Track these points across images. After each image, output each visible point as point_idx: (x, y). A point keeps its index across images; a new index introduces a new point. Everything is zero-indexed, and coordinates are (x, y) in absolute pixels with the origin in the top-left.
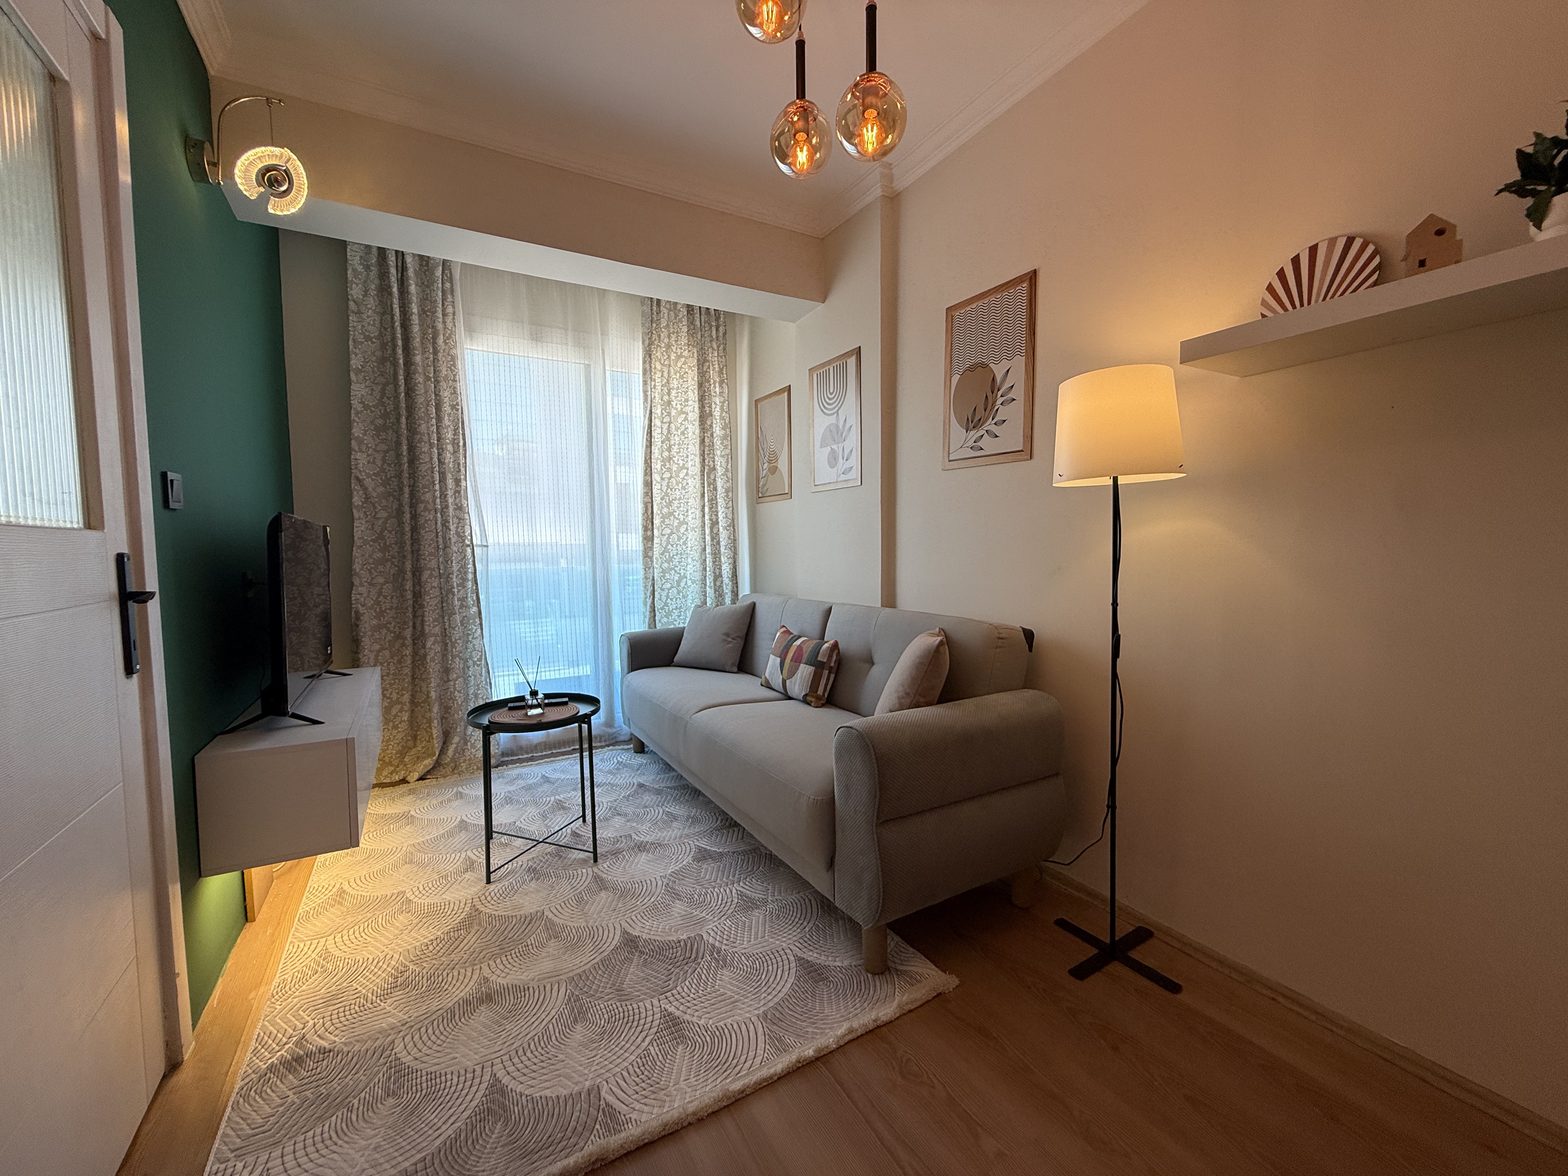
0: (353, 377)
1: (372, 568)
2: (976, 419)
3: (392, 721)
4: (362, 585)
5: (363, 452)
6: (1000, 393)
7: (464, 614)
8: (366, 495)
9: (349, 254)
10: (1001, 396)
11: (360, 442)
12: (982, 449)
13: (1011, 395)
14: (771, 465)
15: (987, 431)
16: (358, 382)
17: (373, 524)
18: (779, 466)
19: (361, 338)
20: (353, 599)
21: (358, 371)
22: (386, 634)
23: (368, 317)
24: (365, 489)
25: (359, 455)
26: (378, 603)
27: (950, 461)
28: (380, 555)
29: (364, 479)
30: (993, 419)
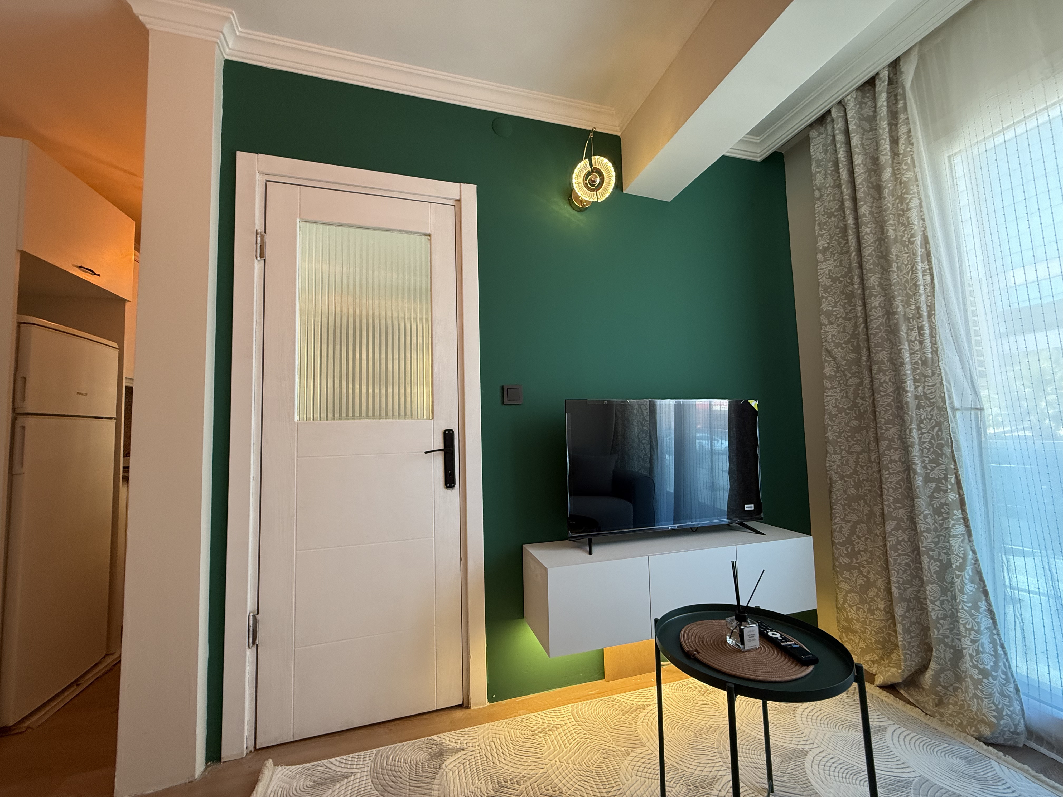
0: (820, 257)
1: (849, 436)
3: (869, 604)
4: (835, 453)
5: (833, 324)
7: (943, 501)
8: (837, 364)
9: (812, 151)
11: (828, 315)
16: (826, 260)
17: (847, 393)
19: (824, 219)
20: (827, 465)
21: (826, 250)
22: (864, 506)
23: (828, 195)
24: (835, 359)
25: (828, 328)
26: (855, 472)
28: (856, 423)
29: (833, 350)
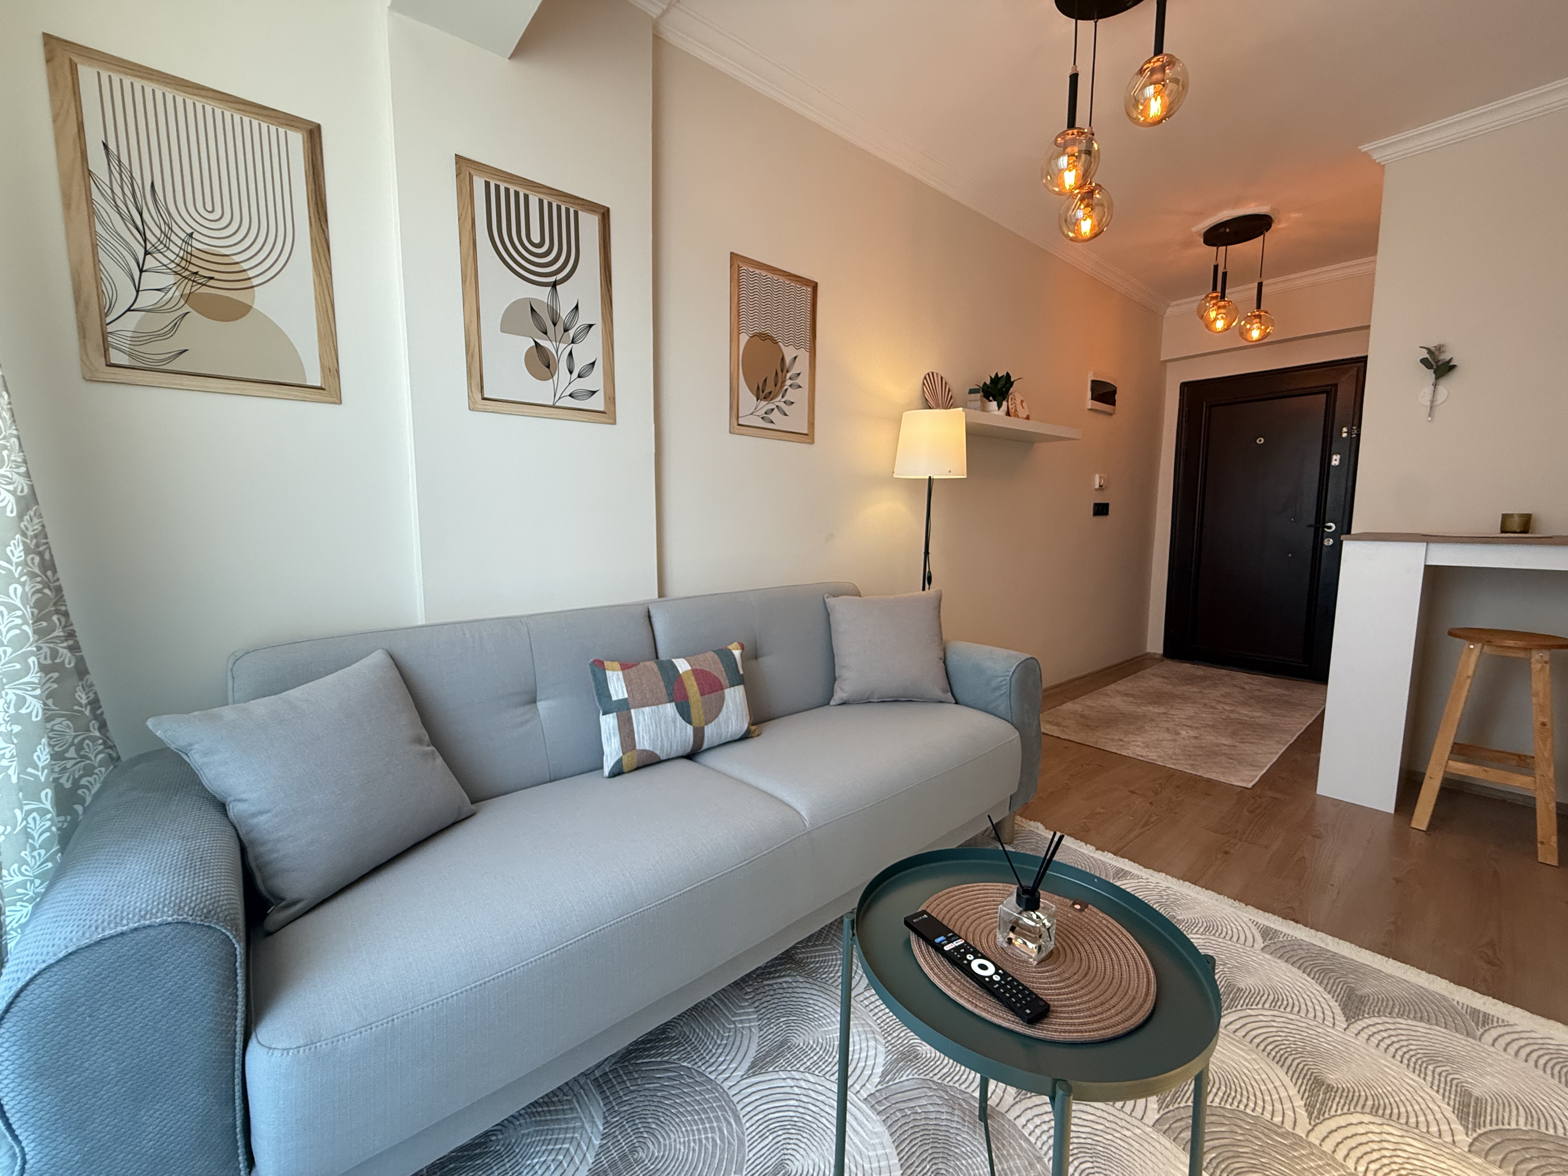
2: (766, 391)
6: (789, 375)
10: (790, 379)
12: (772, 422)
13: (798, 381)
14: (204, 290)
15: (777, 407)
18: (254, 306)
27: (739, 425)
30: (783, 397)
